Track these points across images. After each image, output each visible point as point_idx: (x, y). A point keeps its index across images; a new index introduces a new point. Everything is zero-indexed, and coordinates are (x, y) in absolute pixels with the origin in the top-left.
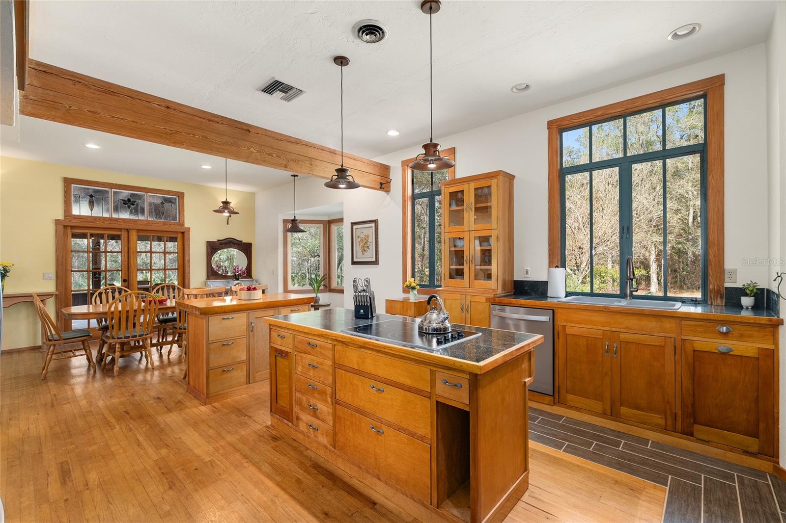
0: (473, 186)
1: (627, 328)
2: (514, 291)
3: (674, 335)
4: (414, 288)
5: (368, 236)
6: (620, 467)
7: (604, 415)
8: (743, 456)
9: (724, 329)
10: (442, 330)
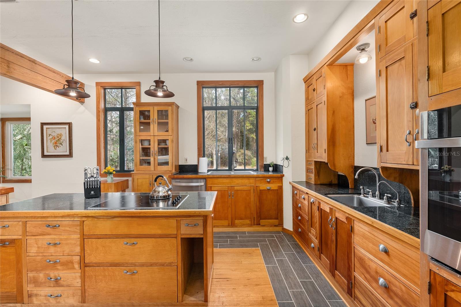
0: (156, 108)
1: (237, 184)
2: (179, 171)
3: (253, 185)
4: (111, 173)
5: (61, 135)
6: (242, 246)
7: (228, 226)
8: (274, 228)
9: (269, 180)
10: (167, 196)
